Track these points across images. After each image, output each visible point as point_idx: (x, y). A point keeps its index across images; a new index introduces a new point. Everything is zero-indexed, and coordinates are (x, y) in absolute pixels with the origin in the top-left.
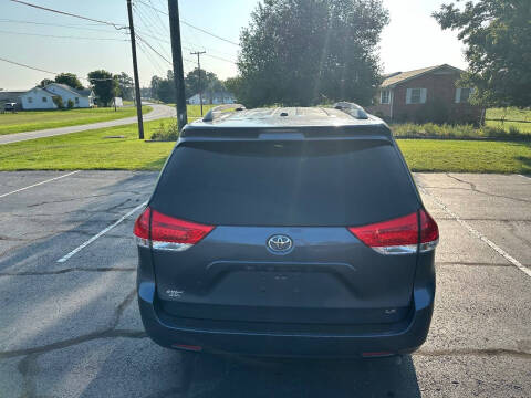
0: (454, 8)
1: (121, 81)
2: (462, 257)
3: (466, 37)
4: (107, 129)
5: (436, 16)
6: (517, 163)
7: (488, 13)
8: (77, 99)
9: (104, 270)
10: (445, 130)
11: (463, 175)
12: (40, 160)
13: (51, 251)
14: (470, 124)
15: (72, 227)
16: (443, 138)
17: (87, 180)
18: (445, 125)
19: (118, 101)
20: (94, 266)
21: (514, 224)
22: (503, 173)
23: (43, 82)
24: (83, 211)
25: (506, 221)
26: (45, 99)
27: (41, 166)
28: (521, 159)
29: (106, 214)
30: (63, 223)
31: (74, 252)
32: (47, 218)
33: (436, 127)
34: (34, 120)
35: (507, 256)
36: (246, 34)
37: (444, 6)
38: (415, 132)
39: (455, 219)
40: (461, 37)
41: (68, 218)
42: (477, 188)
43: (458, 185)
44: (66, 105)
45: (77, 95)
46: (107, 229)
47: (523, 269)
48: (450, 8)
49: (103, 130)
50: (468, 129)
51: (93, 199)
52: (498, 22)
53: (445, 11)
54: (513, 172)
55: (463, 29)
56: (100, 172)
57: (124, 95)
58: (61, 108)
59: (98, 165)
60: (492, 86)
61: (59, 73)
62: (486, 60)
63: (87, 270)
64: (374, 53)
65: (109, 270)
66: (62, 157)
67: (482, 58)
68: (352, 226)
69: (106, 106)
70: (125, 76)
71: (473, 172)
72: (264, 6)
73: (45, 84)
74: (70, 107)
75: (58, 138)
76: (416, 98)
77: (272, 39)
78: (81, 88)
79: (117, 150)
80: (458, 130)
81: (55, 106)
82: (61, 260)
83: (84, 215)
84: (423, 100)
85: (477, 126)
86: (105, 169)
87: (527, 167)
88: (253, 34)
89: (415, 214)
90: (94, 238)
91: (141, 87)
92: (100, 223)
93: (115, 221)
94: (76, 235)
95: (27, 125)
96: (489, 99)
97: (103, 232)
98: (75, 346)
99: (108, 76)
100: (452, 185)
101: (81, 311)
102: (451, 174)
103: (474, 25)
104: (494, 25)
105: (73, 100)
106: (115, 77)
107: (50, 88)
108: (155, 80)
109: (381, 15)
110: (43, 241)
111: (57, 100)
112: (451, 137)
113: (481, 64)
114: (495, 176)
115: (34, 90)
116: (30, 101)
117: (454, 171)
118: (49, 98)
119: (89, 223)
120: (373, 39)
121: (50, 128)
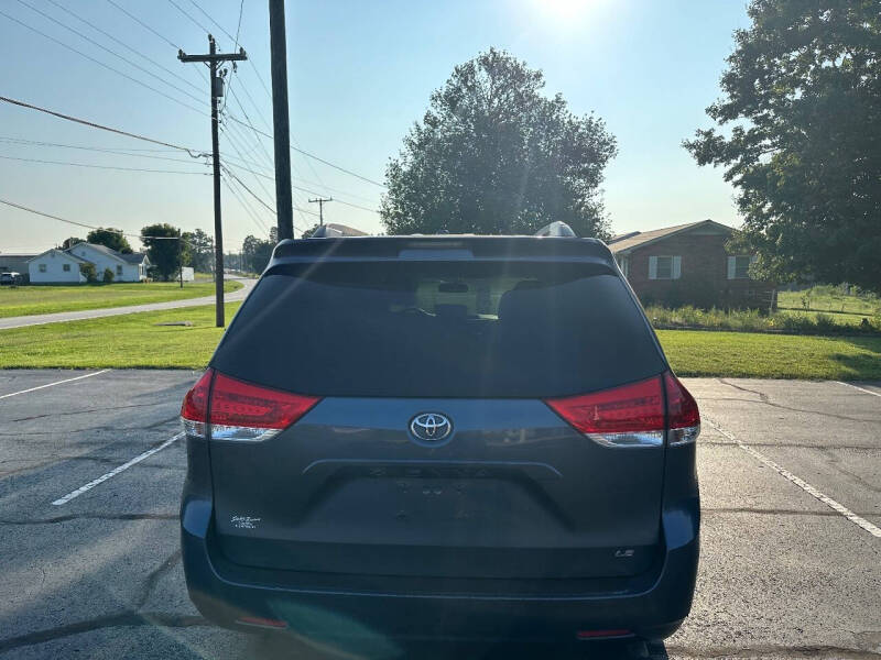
0: (716, 135)
1: (194, 242)
2: (750, 501)
3: (738, 177)
4: (164, 312)
5: (690, 146)
6: (833, 364)
7: (767, 142)
8: (119, 268)
9: (132, 517)
10: (714, 317)
11: (746, 381)
12: (46, 354)
13: (44, 489)
14: (753, 309)
15: (85, 451)
16: (712, 328)
17: (121, 383)
18: (713, 310)
19: (188, 273)
20: (114, 511)
21: (836, 452)
22: (812, 378)
23: (67, 242)
24: (106, 429)
25: (821, 448)
26: (67, 268)
27: (46, 362)
28: (839, 358)
29: (146, 433)
30: (71, 446)
31: (83, 489)
32: (45, 438)
33: (699, 313)
34: (46, 299)
35: (826, 500)
36: (395, 167)
37: (699, 132)
38: (664, 320)
39: (736, 445)
40: (729, 177)
41: (79, 439)
42: (771, 400)
43: (739, 394)
44: (100, 278)
45: (121, 262)
46: (144, 456)
47: (855, 519)
48: (708, 134)
49: (157, 313)
50: (751, 316)
51: (127, 410)
52: (784, 155)
53: (702, 139)
54: (827, 378)
55: (731, 166)
56: (144, 371)
57: (198, 264)
58: (92, 282)
59: (142, 361)
60: (784, 250)
61: (95, 227)
62: (771, 212)
63: (102, 517)
64: (596, 199)
65: (141, 517)
66: (84, 350)
67: (765, 210)
68: (552, 398)
69: (166, 280)
70: (200, 234)
71: (761, 377)
72: (424, 127)
73: (70, 245)
74: (108, 279)
75: (82, 324)
76: (664, 270)
77: (436, 177)
78: (127, 251)
79: (177, 340)
80: (734, 318)
81: (83, 279)
82: (58, 503)
83: (109, 434)
84: (676, 274)
85: (764, 313)
86: (154, 368)
87: (850, 370)
88: (405, 169)
89: (657, 380)
90: (119, 469)
91: (226, 251)
92: (133, 446)
93: (161, 443)
94: (90, 463)
95: (33, 305)
96: (781, 270)
97: (138, 459)
98: (62, 641)
99: (173, 233)
100: (728, 395)
101: (81, 583)
102: (726, 380)
103: (748, 160)
104: (778, 160)
105: (114, 270)
106: (185, 235)
107: (78, 251)
108: (249, 242)
109: (605, 143)
110: (32, 472)
111: (87, 269)
112: (725, 328)
113: (763, 218)
114: (799, 384)
115: (52, 253)
116: (42, 271)
117: (732, 376)
118: (75, 267)
119: (117, 445)
120: (593, 179)
121: (69, 310)
